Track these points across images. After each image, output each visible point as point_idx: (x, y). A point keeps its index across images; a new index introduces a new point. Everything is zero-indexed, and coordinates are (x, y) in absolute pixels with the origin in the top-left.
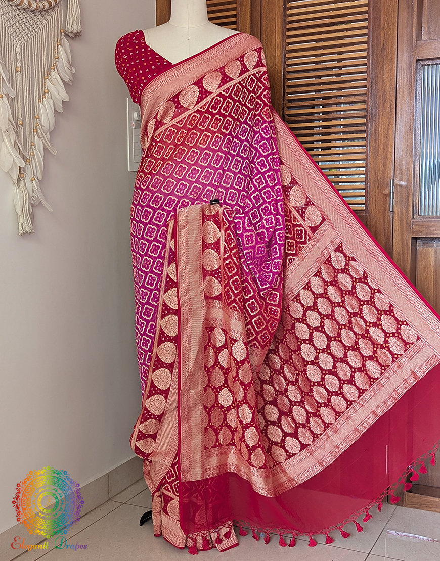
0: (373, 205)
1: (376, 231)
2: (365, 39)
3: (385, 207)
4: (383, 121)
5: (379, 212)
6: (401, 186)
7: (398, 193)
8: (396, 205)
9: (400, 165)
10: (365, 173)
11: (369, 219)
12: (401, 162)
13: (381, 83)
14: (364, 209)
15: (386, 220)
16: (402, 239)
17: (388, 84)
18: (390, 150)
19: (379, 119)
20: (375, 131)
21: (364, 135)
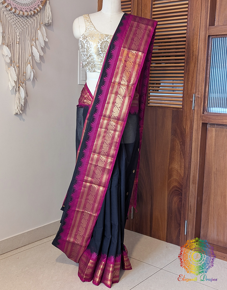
0: (185, 106)
1: (186, 118)
2: (186, 24)
3: (191, 107)
4: (192, 65)
5: (188, 109)
6: (198, 97)
7: (197, 100)
8: (196, 106)
9: (199, 87)
10: (182, 90)
11: (183, 112)
12: (199, 85)
13: (192, 46)
14: (181, 107)
15: (191, 113)
16: (198, 123)
17: (195, 47)
18: (194, 79)
19: (190, 64)
20: (188, 70)
21: (183, 72)
